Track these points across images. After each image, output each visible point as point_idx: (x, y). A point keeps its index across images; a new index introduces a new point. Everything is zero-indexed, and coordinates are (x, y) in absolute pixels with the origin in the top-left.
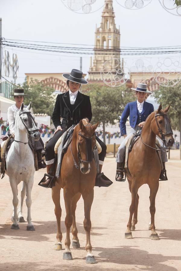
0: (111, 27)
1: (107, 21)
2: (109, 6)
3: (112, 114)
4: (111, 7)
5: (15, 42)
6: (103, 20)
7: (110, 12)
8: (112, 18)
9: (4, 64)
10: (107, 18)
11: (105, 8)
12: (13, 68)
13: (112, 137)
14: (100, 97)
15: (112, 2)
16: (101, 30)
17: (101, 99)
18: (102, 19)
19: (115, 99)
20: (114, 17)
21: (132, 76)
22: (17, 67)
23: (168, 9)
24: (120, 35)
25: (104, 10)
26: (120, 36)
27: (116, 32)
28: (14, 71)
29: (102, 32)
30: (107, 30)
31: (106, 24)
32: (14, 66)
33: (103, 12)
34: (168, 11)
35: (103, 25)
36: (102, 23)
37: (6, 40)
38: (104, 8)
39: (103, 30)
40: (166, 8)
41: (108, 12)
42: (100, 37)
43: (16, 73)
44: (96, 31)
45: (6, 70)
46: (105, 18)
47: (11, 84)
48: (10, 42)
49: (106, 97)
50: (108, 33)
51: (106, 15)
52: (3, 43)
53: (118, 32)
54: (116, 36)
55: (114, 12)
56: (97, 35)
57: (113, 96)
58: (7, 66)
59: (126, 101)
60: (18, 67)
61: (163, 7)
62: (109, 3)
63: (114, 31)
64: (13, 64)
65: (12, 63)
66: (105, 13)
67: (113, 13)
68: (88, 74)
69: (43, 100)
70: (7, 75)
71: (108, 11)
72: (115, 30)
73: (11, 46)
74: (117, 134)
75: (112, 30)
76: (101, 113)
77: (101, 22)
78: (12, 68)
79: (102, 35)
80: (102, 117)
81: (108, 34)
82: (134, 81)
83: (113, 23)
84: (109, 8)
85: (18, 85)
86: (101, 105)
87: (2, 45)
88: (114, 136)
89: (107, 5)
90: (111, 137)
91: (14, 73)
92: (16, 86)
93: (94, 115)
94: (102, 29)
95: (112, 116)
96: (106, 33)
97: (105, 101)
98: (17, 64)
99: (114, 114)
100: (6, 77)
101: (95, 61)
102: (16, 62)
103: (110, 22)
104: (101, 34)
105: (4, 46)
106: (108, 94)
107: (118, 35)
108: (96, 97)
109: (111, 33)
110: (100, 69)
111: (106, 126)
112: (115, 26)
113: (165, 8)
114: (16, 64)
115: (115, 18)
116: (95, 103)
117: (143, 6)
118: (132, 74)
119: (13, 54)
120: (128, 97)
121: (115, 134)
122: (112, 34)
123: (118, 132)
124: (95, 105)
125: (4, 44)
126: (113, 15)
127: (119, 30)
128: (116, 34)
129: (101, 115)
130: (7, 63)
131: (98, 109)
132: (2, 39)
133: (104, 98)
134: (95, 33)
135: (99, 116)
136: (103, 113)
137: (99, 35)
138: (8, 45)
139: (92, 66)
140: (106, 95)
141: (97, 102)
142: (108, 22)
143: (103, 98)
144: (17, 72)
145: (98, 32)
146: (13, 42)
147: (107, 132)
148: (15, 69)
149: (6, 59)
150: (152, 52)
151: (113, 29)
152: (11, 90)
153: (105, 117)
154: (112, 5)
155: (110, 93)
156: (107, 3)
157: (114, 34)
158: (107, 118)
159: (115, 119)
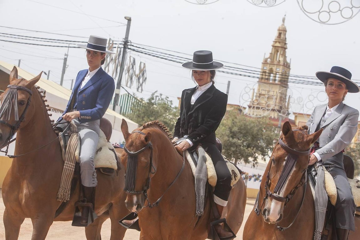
0: (281, 59)
1: (278, 51)
2: (282, 36)
3: (246, 149)
4: (284, 37)
5: (142, 48)
6: (274, 50)
7: (282, 42)
8: (283, 49)
9: (127, 72)
10: (278, 48)
11: (278, 37)
12: (139, 79)
13: (250, 179)
14: (235, 127)
15: (286, 31)
16: (269, 60)
17: (235, 129)
18: (272, 49)
19: (253, 132)
20: (285, 49)
21: (298, 117)
22: (144, 78)
23: (308, 12)
24: (290, 69)
25: (275, 39)
26: (289, 71)
27: (286, 65)
28: (139, 82)
29: (270, 63)
30: (276, 62)
31: (276, 55)
32: (140, 76)
33: (274, 42)
34: (306, 15)
35: (272, 56)
36: (271, 54)
37: (132, 44)
38: (276, 37)
39: (272, 61)
40: (305, 11)
41: (279, 42)
42: (267, 68)
43: (141, 85)
44: (263, 61)
45: (128, 79)
46: (276, 48)
47: (132, 97)
48: (136, 47)
49: (242, 128)
50: (277, 65)
51: (278, 44)
52: (129, 47)
53: (288, 65)
54: (285, 70)
55: (287, 42)
56: (264, 65)
57: (251, 128)
58: (130, 74)
59: (266, 137)
60: (146, 78)
61: (301, 9)
62: (282, 32)
63: (284, 64)
64: (140, 73)
65: (137, 72)
66: (276, 42)
67: (285, 44)
68: (248, 108)
69: (167, 121)
70: (129, 85)
71: (281, 41)
72: (286, 63)
73: (137, 51)
74: (257, 177)
75: (282, 63)
76: (234, 147)
77: (270, 52)
78: (137, 78)
79: (270, 66)
80: (233, 152)
81: (277, 67)
82: (299, 123)
83: (284, 55)
84: (282, 38)
85: (140, 99)
86: (234, 137)
87: (127, 49)
88: (253, 179)
89: (280, 34)
90: (248, 179)
91: (139, 85)
92: (138, 100)
93: (225, 148)
94: (271, 59)
95: (246, 153)
96: (274, 64)
97: (241, 133)
98: (145, 74)
99: (249, 151)
100: (126, 87)
101: (258, 95)
102: (143, 72)
103: (280, 53)
104: (268, 65)
105: (129, 50)
106: (245, 125)
107: (288, 69)
108: (230, 126)
109: (280, 65)
110: (263, 104)
111: (239, 163)
112: (286, 58)
113: (303, 10)
114: (143, 74)
115: (287, 50)
116: (227, 134)
117: (275, 5)
118: (297, 115)
119: (141, 63)
120: (269, 132)
121: (254, 176)
122: (281, 67)
123: (259, 174)
124: (227, 135)
125: (130, 49)
126: (285, 47)
127: (290, 64)
128: (286, 68)
129: (233, 149)
130: (131, 71)
131: (230, 141)
132: (128, 42)
133: (240, 129)
134: (262, 63)
135: (230, 150)
136: (236, 147)
137: (267, 66)
138: (134, 50)
139: (254, 100)
140: (243, 126)
141: (231, 132)
142: (279, 54)
143: (238, 129)
144: (144, 84)
145: (266, 63)
146: (140, 47)
147: (244, 172)
148: (141, 80)
149: (130, 66)
150: (304, 81)
151: (283, 61)
152: (131, 104)
153: (237, 152)
154: (285, 34)
155: (247, 123)
156: (280, 32)
157: (284, 67)
158: (240, 153)
159: (249, 157)
